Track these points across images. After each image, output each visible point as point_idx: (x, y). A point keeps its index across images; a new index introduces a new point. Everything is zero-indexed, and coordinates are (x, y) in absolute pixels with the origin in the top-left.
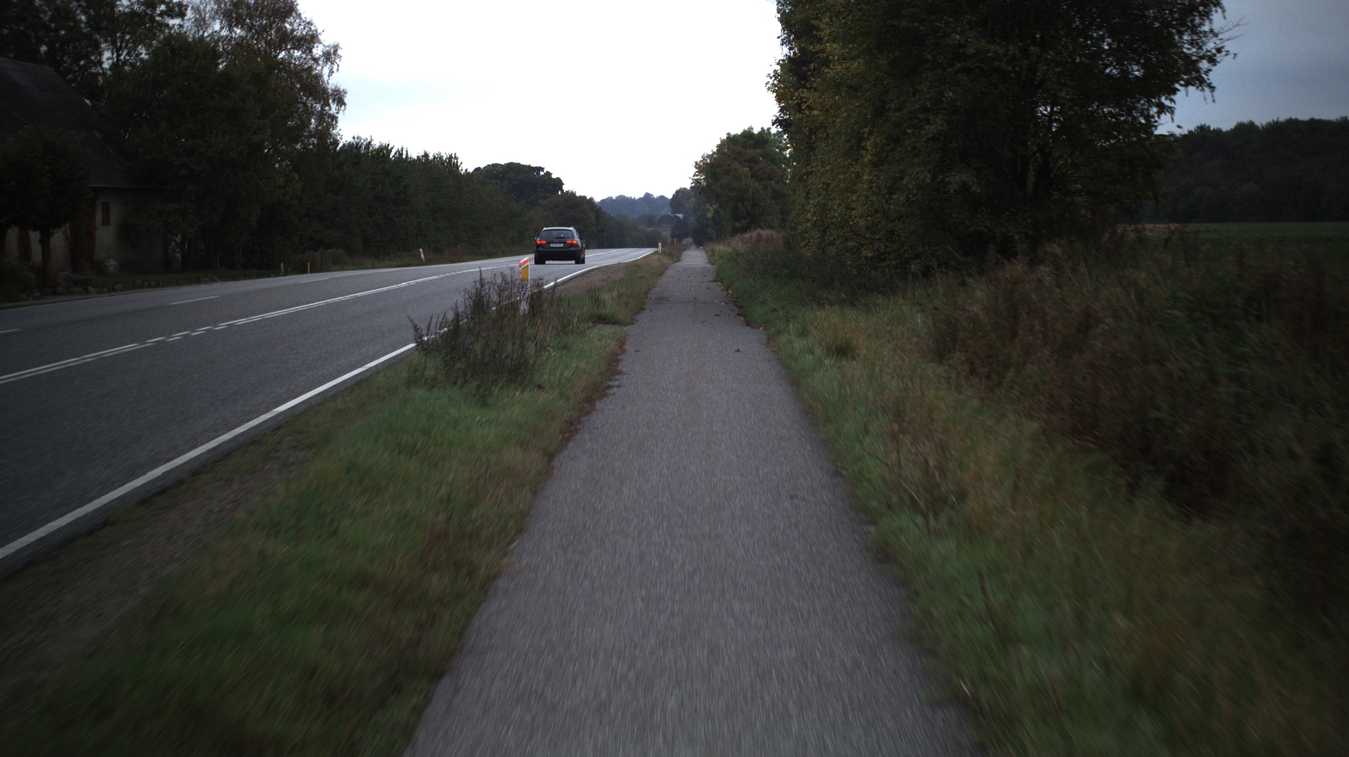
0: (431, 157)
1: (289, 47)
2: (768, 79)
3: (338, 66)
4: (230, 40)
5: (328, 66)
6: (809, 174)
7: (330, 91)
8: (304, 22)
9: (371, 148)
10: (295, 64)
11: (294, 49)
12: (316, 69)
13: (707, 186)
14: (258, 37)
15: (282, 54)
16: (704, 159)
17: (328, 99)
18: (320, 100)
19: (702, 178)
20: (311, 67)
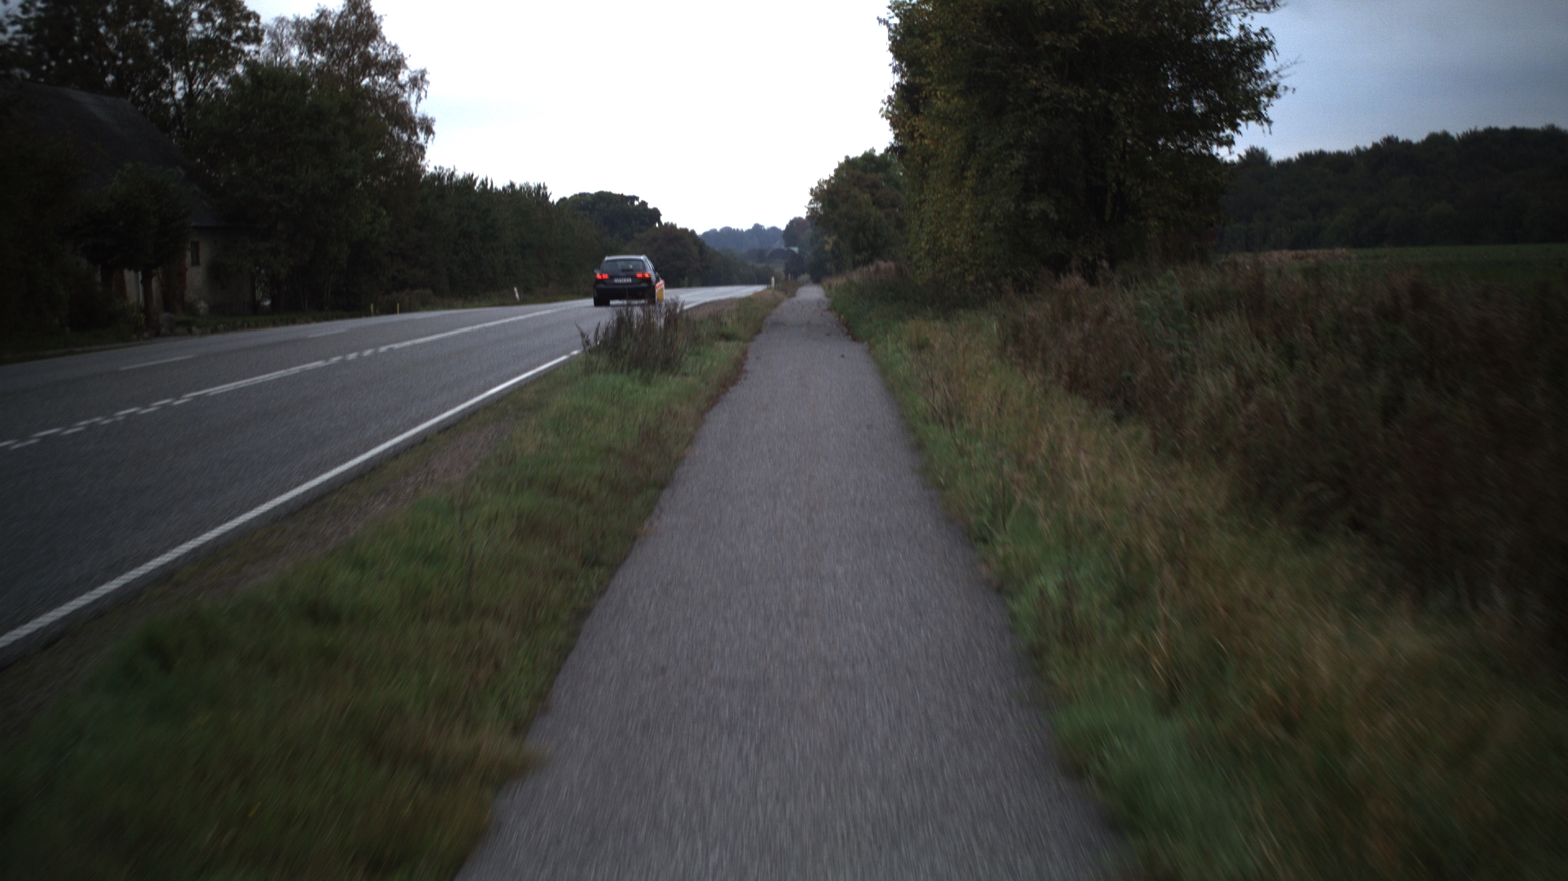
1: (373, 73)
3: (426, 92)
4: (310, 66)
5: (415, 93)
7: (417, 120)
8: (388, 45)
10: (380, 92)
11: (379, 74)
12: (402, 96)
13: (824, 215)
14: (339, 63)
15: (366, 81)
16: (820, 185)
17: (416, 128)
18: (407, 129)
19: (819, 206)
20: (397, 95)
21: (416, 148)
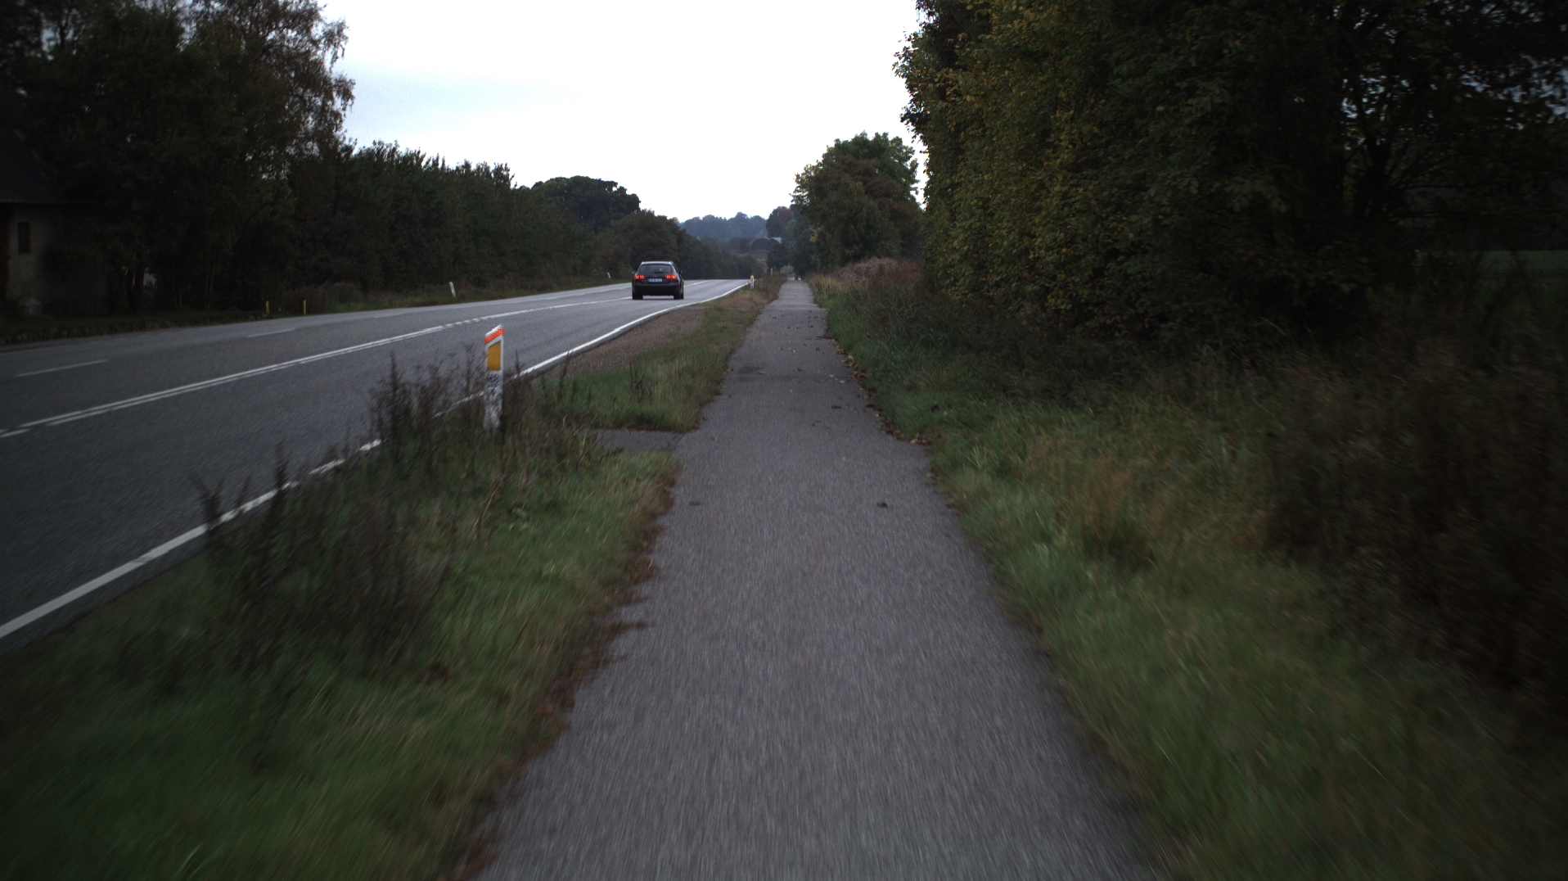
0: (473, 167)
1: (281, 25)
2: (897, 59)
3: (344, 50)
4: (206, 17)
5: (331, 50)
6: (954, 186)
7: (333, 82)
9: (396, 156)
10: (288, 47)
11: (288, 27)
12: (315, 54)
13: (810, 204)
14: (241, 13)
15: (272, 35)
16: (807, 171)
17: (331, 91)
18: (320, 92)
19: (805, 194)
20: (308, 52)
21: (331, 115)
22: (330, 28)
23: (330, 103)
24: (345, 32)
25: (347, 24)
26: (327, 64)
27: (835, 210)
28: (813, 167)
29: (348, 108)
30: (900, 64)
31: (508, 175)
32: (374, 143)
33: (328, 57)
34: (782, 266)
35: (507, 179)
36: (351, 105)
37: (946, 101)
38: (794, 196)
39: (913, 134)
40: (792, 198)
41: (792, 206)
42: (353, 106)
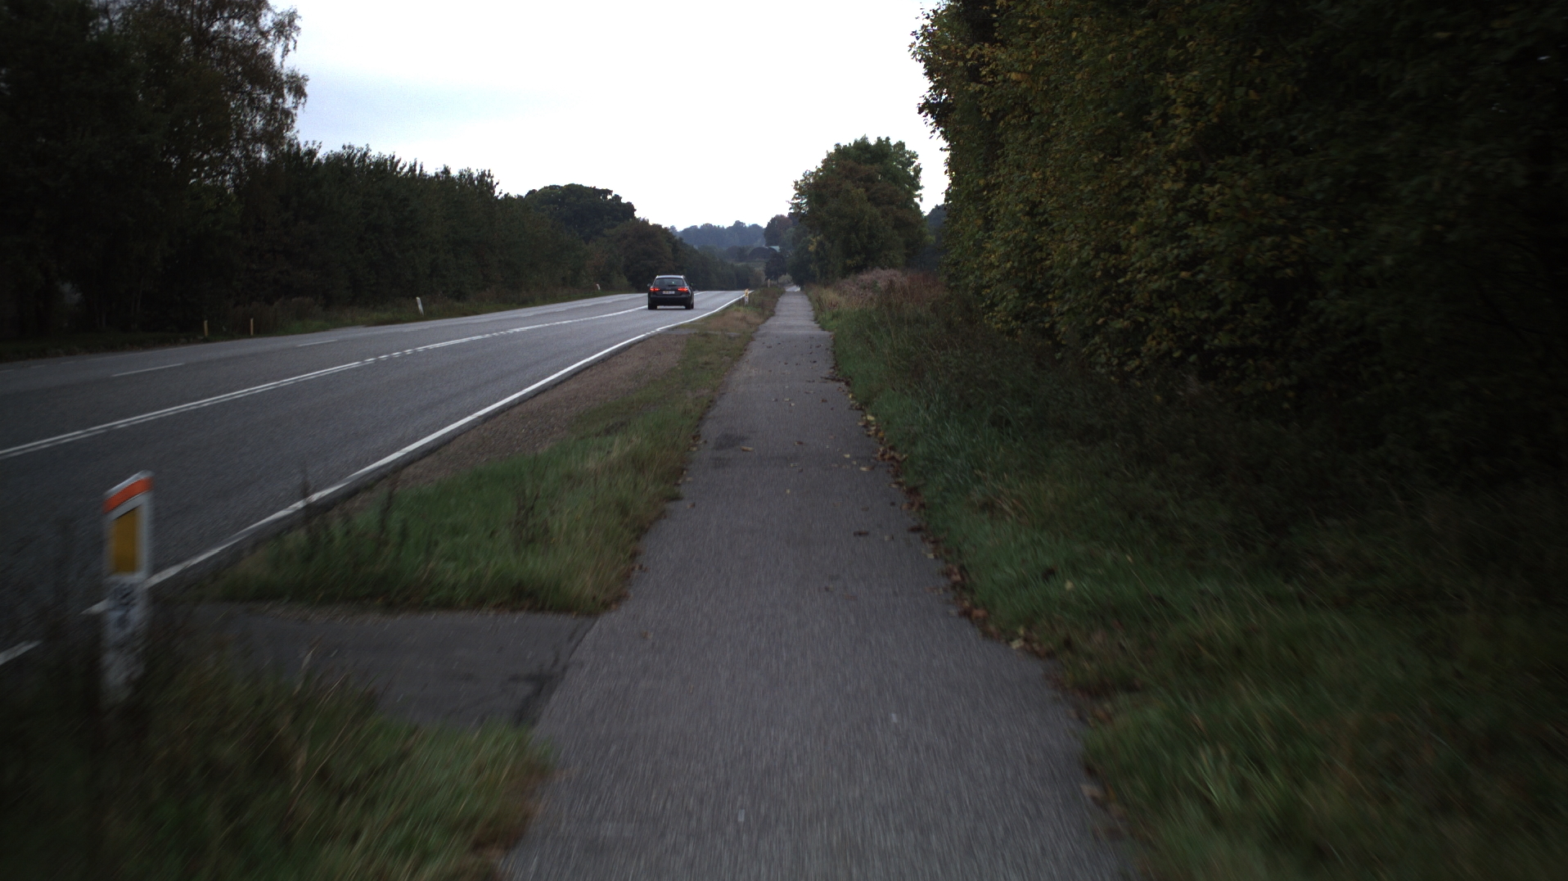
0: (454, 173)
5: (281, 43)
6: (989, 188)
7: (284, 78)
9: (368, 161)
15: (216, 26)
17: (282, 88)
18: (270, 89)
19: (804, 201)
20: (257, 44)
21: (281, 114)
22: (280, 17)
23: (280, 101)
24: (297, 22)
25: (299, 14)
26: (277, 58)
27: (836, 218)
28: (813, 173)
29: (300, 107)
30: (917, 45)
31: (492, 181)
32: (344, 147)
33: (279, 50)
34: (781, 275)
35: (491, 187)
36: (304, 104)
37: (981, 83)
38: (792, 204)
39: (931, 128)
40: (790, 206)
41: (790, 214)
42: (306, 105)
